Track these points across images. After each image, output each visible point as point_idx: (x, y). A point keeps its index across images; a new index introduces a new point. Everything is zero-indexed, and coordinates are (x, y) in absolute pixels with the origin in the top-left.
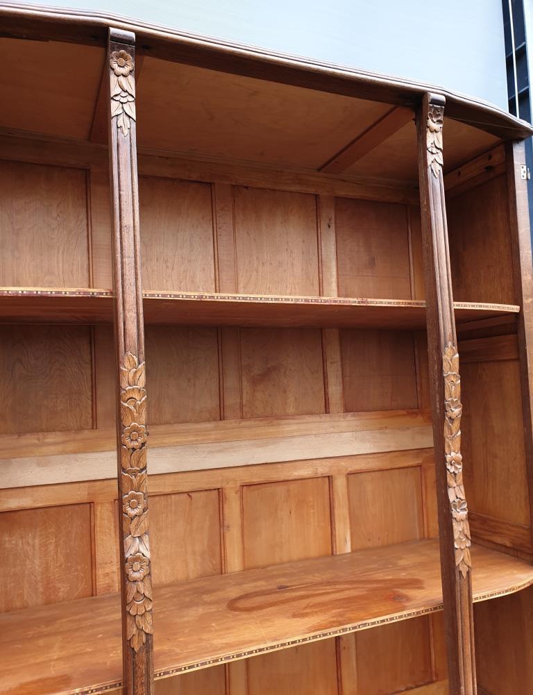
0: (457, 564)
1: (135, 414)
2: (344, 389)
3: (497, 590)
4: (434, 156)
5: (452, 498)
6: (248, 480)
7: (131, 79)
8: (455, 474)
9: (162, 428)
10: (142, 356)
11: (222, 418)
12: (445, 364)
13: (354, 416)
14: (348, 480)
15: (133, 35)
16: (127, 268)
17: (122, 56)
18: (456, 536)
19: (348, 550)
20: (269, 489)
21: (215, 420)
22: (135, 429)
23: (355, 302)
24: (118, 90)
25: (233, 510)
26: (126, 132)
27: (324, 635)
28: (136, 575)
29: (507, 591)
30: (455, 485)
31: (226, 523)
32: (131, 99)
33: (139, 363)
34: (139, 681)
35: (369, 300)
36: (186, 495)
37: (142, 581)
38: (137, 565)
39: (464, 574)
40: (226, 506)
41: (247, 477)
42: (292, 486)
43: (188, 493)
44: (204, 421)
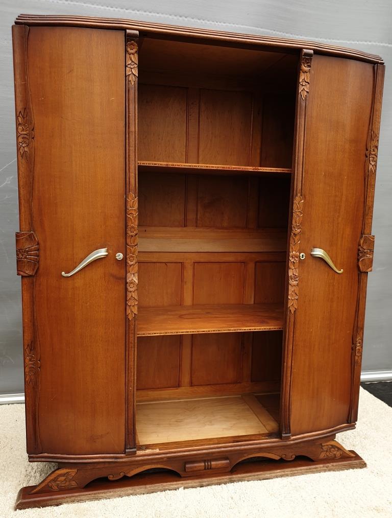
0: (289, 306)
1: (133, 221)
4: (304, 87)
5: (290, 274)
6: (198, 260)
7: (136, 55)
8: (294, 263)
9: (153, 228)
10: (137, 195)
11: (185, 226)
12: (294, 205)
14: (255, 265)
15: (137, 32)
16: (131, 152)
17: (132, 44)
18: (290, 293)
19: (252, 303)
21: (182, 226)
22: (133, 227)
23: (251, 169)
24: (130, 62)
25: (189, 274)
26: (133, 83)
27: (219, 331)
28: (131, 289)
30: (293, 268)
31: (185, 280)
32: (136, 66)
33: (135, 198)
34: (131, 332)
35: (259, 168)
37: (134, 292)
38: (132, 286)
39: (292, 312)
40: (185, 272)
41: (197, 258)
43: (165, 263)
44: (175, 227)
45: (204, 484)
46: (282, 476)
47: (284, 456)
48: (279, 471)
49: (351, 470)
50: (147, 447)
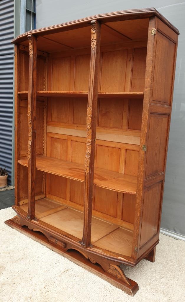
2: (129, 121)
3: (111, 188)
4: (94, 43)
7: (32, 45)
12: (87, 112)
13: (130, 131)
14: (125, 151)
17: (30, 41)
19: (123, 173)
20: (104, 148)
24: (30, 49)
26: (31, 58)
29: (113, 189)
30: (88, 148)
33: (30, 107)
36: (85, 144)
39: (86, 174)
42: (110, 148)
45: (54, 250)
46: (84, 268)
47: (89, 258)
48: (84, 264)
49: (121, 290)
50: (38, 220)
